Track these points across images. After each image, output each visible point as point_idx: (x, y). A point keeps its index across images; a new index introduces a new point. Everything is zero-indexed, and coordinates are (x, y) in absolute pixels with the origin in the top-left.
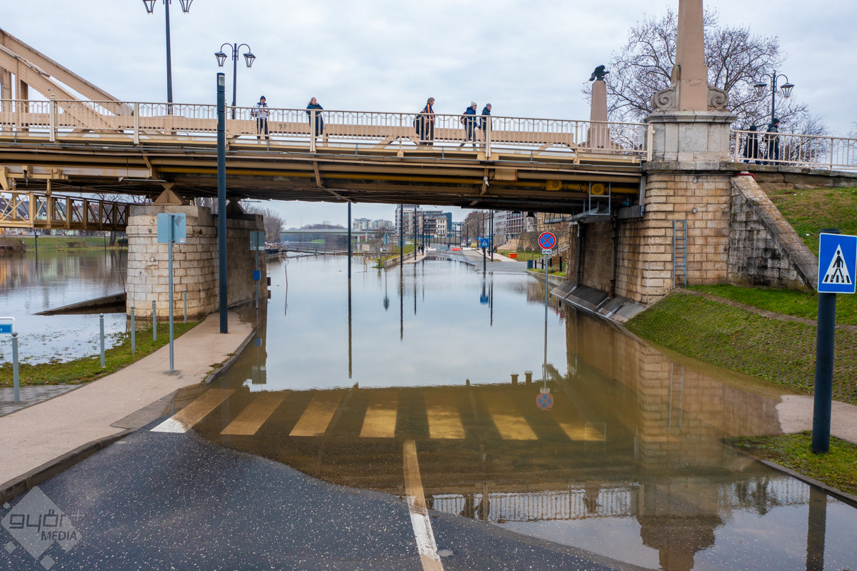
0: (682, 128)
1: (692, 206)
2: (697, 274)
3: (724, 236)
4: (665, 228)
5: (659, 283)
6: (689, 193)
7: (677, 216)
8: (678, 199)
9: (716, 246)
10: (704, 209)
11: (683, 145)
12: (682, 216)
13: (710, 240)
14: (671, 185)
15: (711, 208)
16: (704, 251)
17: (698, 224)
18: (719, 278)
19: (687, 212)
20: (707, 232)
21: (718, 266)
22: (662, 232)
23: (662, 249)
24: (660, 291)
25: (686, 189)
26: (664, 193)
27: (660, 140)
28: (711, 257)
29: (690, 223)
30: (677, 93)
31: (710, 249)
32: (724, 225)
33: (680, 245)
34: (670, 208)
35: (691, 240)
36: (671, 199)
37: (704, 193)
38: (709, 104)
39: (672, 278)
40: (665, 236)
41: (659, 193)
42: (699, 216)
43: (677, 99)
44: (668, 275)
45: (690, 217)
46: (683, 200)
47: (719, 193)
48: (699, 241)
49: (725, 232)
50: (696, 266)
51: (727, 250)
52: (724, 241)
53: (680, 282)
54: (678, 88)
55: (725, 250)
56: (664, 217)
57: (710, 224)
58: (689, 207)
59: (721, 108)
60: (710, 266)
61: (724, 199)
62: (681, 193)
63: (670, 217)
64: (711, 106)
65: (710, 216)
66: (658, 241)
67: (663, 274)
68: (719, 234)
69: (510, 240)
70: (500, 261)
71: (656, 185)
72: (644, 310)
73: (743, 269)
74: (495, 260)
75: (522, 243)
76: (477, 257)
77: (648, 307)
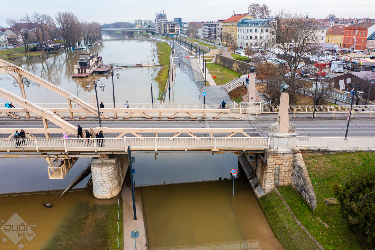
0: (280, 139)
1: (281, 163)
2: (282, 183)
3: (291, 171)
4: (272, 170)
5: (270, 186)
6: (281, 159)
7: (276, 166)
8: (277, 161)
9: (288, 174)
10: (285, 163)
11: (279, 144)
12: (278, 166)
13: (286, 172)
14: (275, 156)
15: (287, 163)
16: (285, 176)
17: (283, 168)
18: (289, 183)
19: (280, 165)
20: (286, 170)
21: (289, 180)
22: (272, 171)
23: (271, 176)
24: (270, 189)
25: (280, 158)
26: (273, 159)
27: (272, 142)
28: (287, 177)
29: (280, 168)
30: (279, 127)
31: (286, 175)
32: (291, 168)
33: (277, 174)
34: (274, 163)
35: (281, 173)
36: (275, 161)
37: (286, 158)
38: (289, 130)
39: (274, 185)
40: (272, 172)
41: (271, 159)
42: (284, 165)
43: (278, 129)
44: (273, 183)
45: (281, 166)
46: (279, 161)
47: (290, 158)
48: (283, 173)
49: (292, 170)
50: (282, 180)
51: (292, 175)
52: (291, 173)
53: (277, 186)
54: (279, 125)
55: (291, 175)
56: (272, 167)
57: (287, 168)
59: (293, 131)
60: (286, 180)
61: (292, 160)
62: (278, 159)
63: (274, 166)
64: (290, 131)
65: (287, 165)
66: (270, 174)
67: (271, 184)
68: (290, 171)
69: (211, 50)
70: (209, 85)
71: (270, 157)
72: (265, 194)
73: (296, 185)
74: (207, 82)
75: (217, 60)
76: (198, 72)
77: (266, 193)
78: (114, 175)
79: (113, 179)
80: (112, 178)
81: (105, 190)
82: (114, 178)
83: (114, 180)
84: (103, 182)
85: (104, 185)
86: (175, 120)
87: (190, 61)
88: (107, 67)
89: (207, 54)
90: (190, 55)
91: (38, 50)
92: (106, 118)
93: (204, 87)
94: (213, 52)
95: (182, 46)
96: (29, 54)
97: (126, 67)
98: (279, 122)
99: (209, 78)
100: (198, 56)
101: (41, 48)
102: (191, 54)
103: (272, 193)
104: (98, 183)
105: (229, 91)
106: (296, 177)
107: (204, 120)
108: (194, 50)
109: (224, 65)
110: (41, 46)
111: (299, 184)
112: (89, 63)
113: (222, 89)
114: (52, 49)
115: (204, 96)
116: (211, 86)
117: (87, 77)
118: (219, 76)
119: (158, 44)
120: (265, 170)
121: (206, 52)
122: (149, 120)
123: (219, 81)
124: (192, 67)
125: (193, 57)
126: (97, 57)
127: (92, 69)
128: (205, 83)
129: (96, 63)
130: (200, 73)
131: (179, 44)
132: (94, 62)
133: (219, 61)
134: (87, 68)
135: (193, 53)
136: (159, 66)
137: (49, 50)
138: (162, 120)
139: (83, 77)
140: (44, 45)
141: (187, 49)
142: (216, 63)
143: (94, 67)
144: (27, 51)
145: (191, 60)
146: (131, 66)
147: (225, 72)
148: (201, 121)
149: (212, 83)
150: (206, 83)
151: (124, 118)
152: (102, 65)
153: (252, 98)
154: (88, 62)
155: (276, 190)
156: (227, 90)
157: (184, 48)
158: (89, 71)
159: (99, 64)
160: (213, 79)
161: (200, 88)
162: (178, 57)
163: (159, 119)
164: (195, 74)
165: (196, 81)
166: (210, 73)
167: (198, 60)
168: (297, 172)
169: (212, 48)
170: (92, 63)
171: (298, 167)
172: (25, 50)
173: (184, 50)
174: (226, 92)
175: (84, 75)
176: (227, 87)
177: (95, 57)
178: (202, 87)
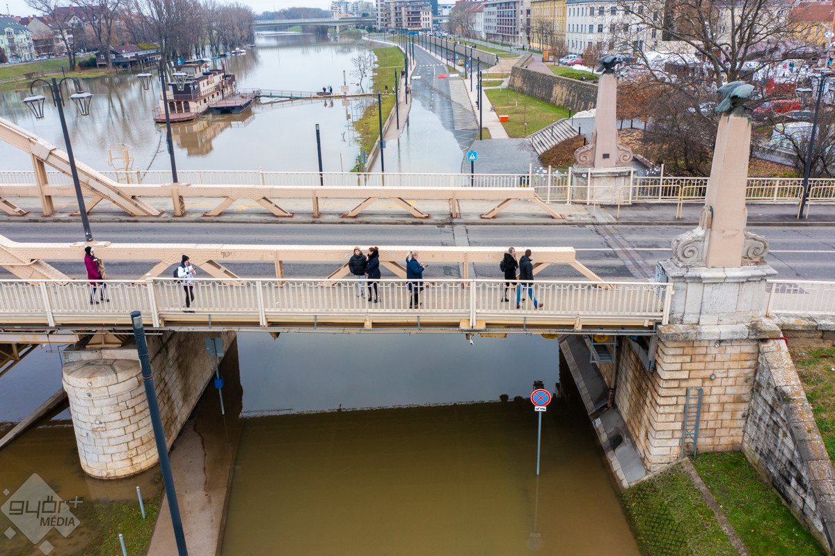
0: (708, 289)
1: (710, 372)
2: (709, 441)
3: (745, 402)
4: (677, 396)
5: (666, 451)
6: (708, 359)
7: (691, 383)
8: (695, 366)
9: (734, 412)
10: (725, 375)
11: (706, 307)
12: (698, 383)
13: (727, 406)
14: (688, 351)
15: (732, 374)
16: (719, 417)
17: (715, 390)
18: (733, 444)
19: (703, 379)
20: (724, 399)
21: (733, 432)
22: (674, 400)
23: (672, 417)
24: (665, 459)
25: (706, 355)
26: (679, 359)
27: (680, 300)
28: (725, 424)
29: (706, 390)
30: (706, 244)
31: (726, 416)
32: (745, 390)
33: (694, 411)
34: (684, 375)
35: (706, 408)
36: (688, 366)
37: (726, 357)
38: (744, 254)
39: (680, 446)
40: (677, 404)
41: (673, 360)
42: (717, 382)
43: (705, 251)
44: (676, 443)
45: (707, 383)
46: (701, 366)
47: (743, 357)
48: (714, 408)
49: (746, 398)
50: (708, 432)
51: (745, 417)
52: (744, 407)
53: (692, 454)
54: (707, 239)
55: (743, 416)
56: (676, 385)
57: (729, 391)
58: (708, 373)
59: (757, 259)
60: (724, 432)
61: (749, 363)
62: (698, 358)
63: (684, 384)
64: (746, 258)
65: (731, 382)
66: (668, 409)
67: (670, 443)
68: (738, 400)
69: (501, 60)
70: (490, 137)
71: (671, 352)
72: (646, 478)
73: (761, 454)
74: (484, 132)
75: (513, 80)
76: (465, 109)
77: (651, 475)
78: (139, 400)
79: (135, 414)
80: (130, 412)
81: (110, 450)
82: (138, 409)
83: (137, 418)
84: (101, 423)
85: (104, 435)
86: (361, 223)
87: (447, 85)
88: (243, 97)
89: (491, 70)
90: (450, 71)
91: (101, 66)
92: (149, 215)
93: (476, 141)
94: (506, 65)
95: (433, 54)
96: (78, 73)
97: (292, 99)
98: (710, 226)
99: (490, 119)
100: (469, 75)
101: (107, 59)
102: (454, 70)
103: (671, 477)
104: (83, 425)
105: (541, 150)
106: (762, 425)
107: (451, 223)
108: (461, 62)
109: (532, 92)
110: (106, 55)
111: (777, 453)
112: (199, 88)
113: (522, 146)
114: (133, 63)
115: (472, 162)
116: (495, 139)
117: (189, 120)
118: (518, 117)
119: (381, 52)
120: (649, 393)
121: (488, 66)
122: (281, 223)
123: (515, 128)
124: (453, 98)
125: (457, 75)
126: (223, 74)
127: (205, 101)
128: (479, 134)
129: (220, 89)
130: (471, 110)
131: (428, 51)
132: (212, 86)
133: (518, 83)
134: (191, 100)
135: (458, 68)
136: (370, 95)
137: (125, 66)
138: (321, 223)
139: (179, 122)
140: (113, 52)
141: (444, 61)
142: (511, 87)
143: (211, 98)
144: (73, 68)
145: (451, 82)
146: (303, 96)
147: (533, 108)
148: (441, 224)
149: (498, 132)
150: (482, 133)
151: (204, 216)
152: (233, 94)
153: (606, 156)
154: (193, 84)
155: (689, 468)
156: (535, 150)
157: (439, 57)
158: (196, 107)
159: (227, 91)
160: (500, 123)
161: (465, 144)
162: (419, 77)
163: (311, 219)
164: (457, 112)
165: (458, 128)
166: (493, 109)
167: (468, 82)
168: (768, 410)
169: (503, 56)
170: (205, 87)
171: (772, 390)
172: (68, 65)
173: (439, 62)
174: (532, 156)
175: (184, 115)
176: (537, 143)
177: (215, 74)
178: (471, 143)
